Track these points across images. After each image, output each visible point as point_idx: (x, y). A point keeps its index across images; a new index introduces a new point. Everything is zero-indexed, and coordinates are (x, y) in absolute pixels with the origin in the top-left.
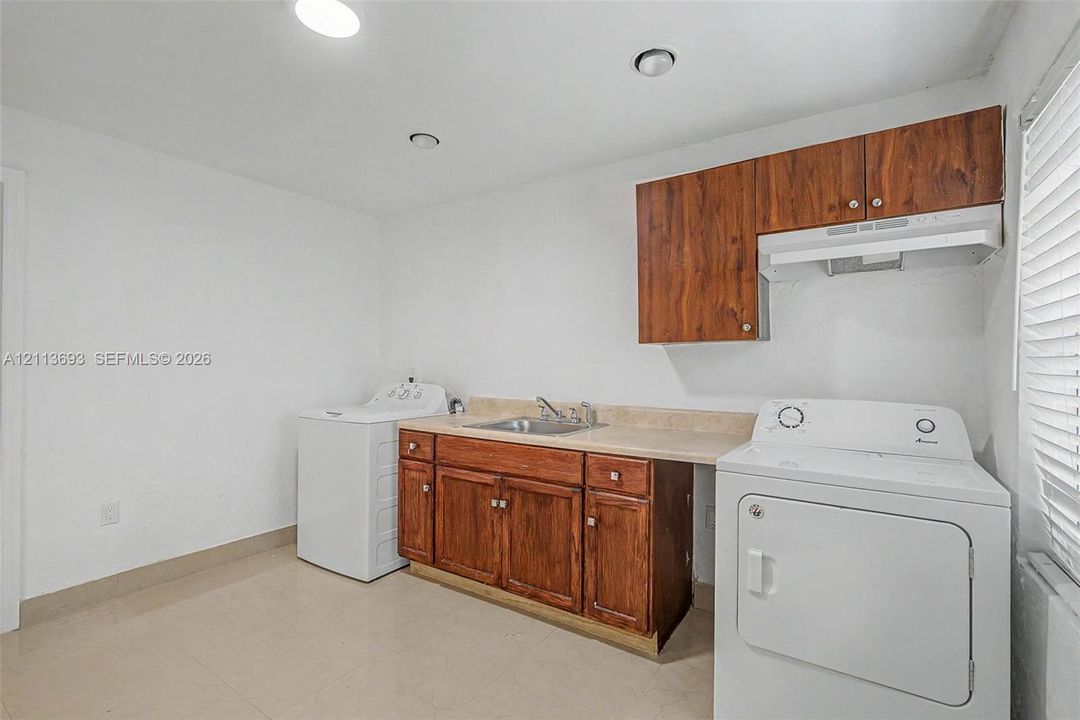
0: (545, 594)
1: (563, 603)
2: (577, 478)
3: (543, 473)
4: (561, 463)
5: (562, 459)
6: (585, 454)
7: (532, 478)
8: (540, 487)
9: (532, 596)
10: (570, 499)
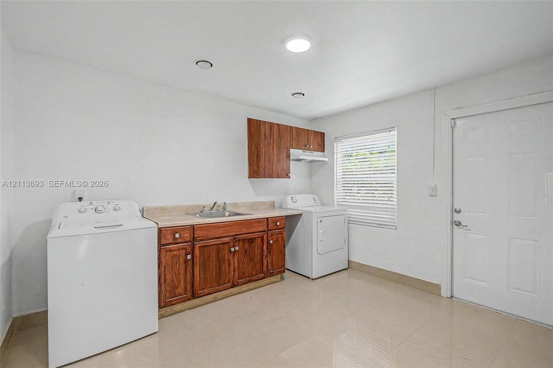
0: (254, 278)
1: (260, 277)
2: (265, 228)
3: (253, 230)
4: (259, 224)
5: (260, 222)
6: (267, 219)
7: (248, 233)
8: (253, 236)
9: (250, 281)
10: (263, 237)
